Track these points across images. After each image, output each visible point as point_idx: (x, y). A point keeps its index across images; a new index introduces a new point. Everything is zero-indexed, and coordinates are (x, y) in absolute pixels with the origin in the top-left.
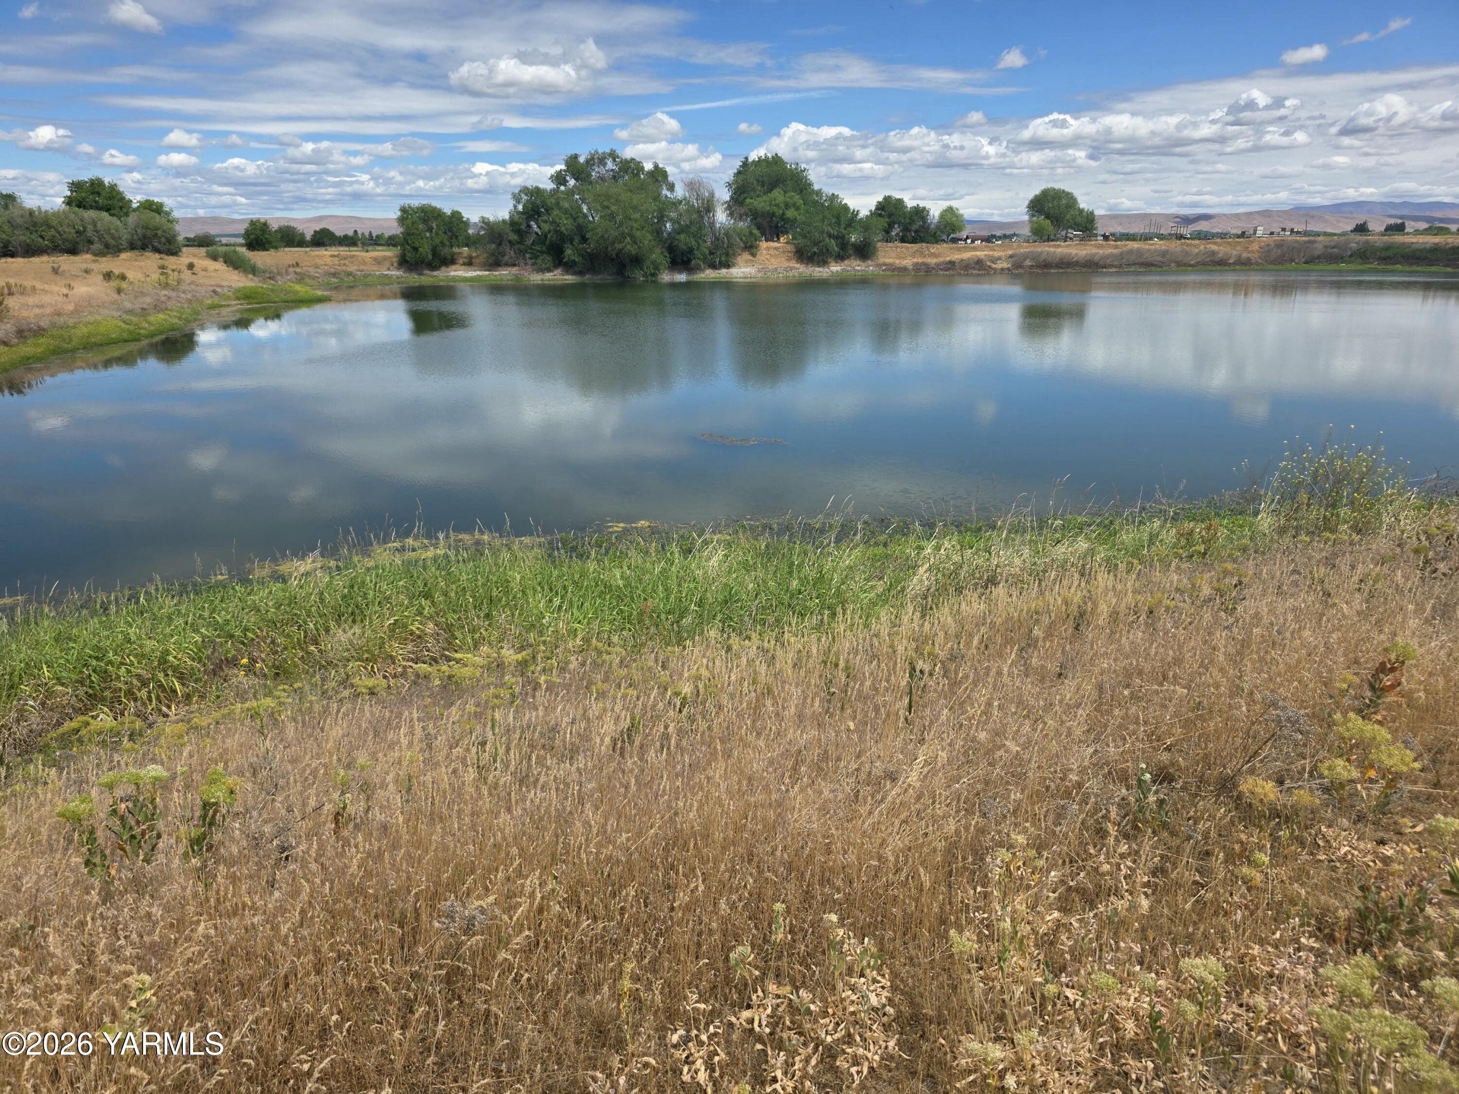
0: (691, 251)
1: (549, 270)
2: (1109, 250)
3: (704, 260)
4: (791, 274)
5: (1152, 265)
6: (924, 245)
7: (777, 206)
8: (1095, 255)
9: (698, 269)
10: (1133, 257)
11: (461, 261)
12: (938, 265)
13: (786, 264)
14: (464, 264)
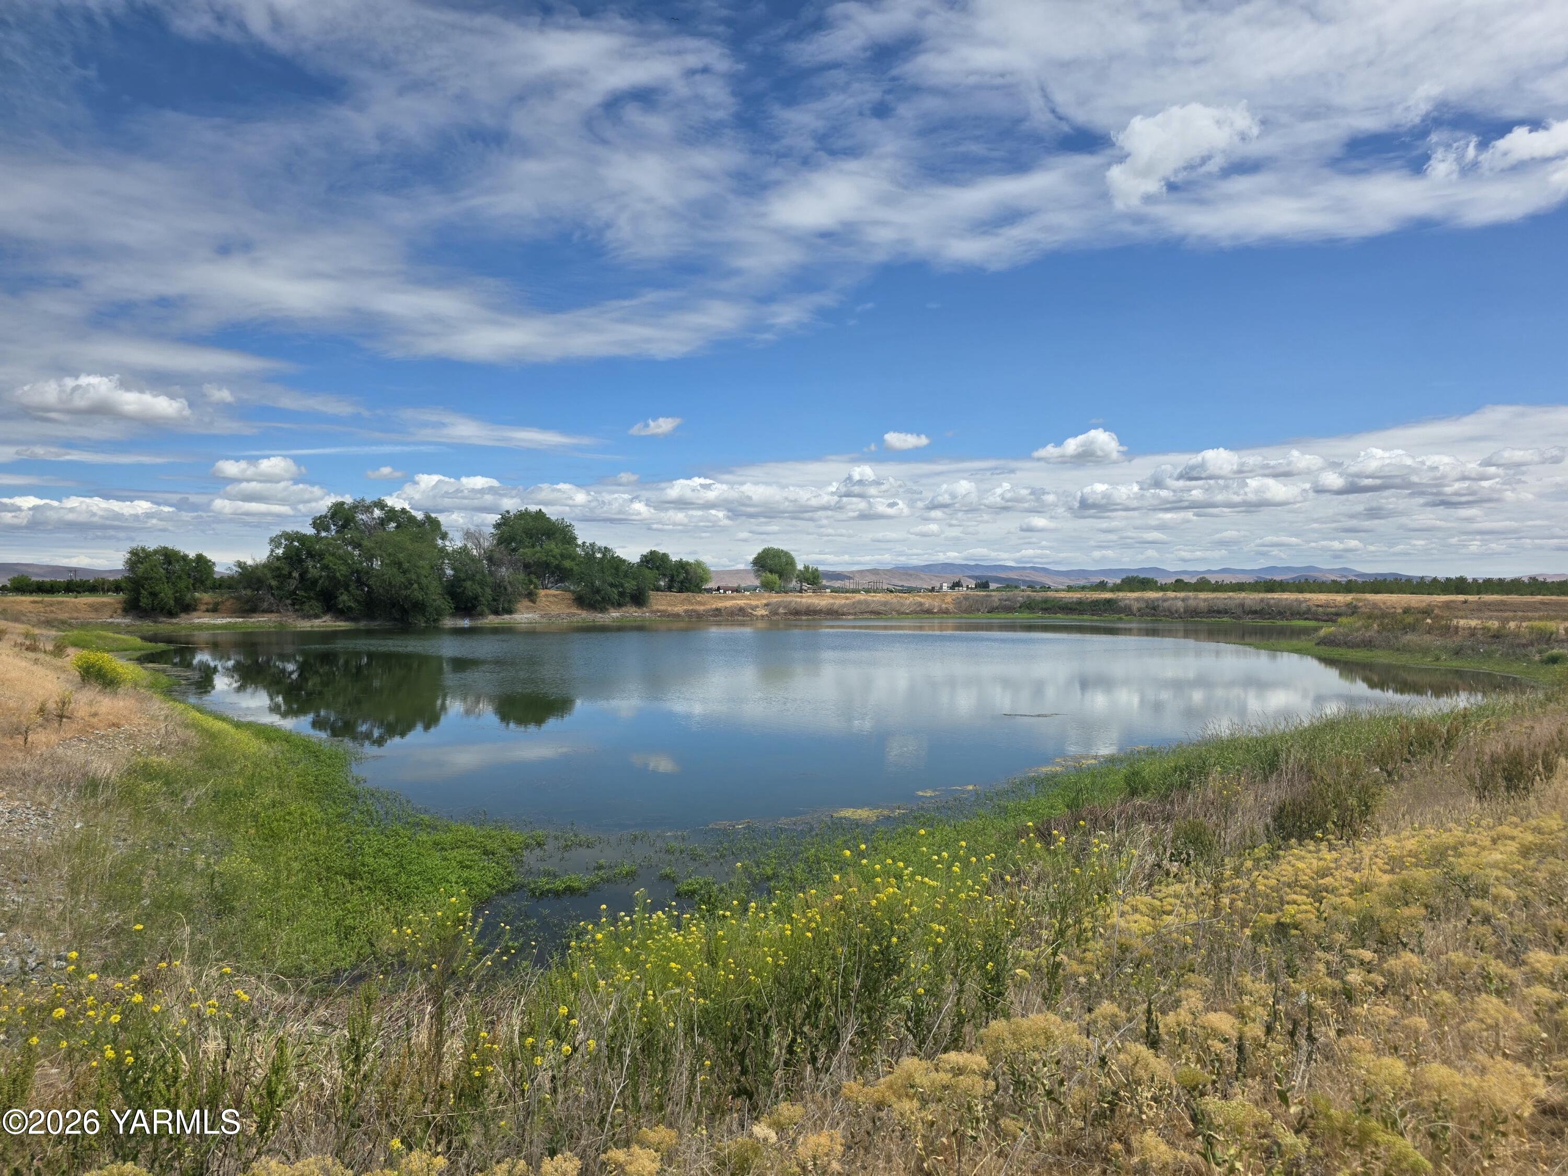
0: (476, 598)
1: (317, 616)
2: (840, 601)
3: (489, 606)
4: (575, 619)
5: (879, 613)
6: (690, 594)
7: (554, 557)
8: (833, 604)
9: (482, 615)
10: (863, 607)
11: (204, 607)
12: (707, 611)
13: (568, 611)
14: (207, 611)
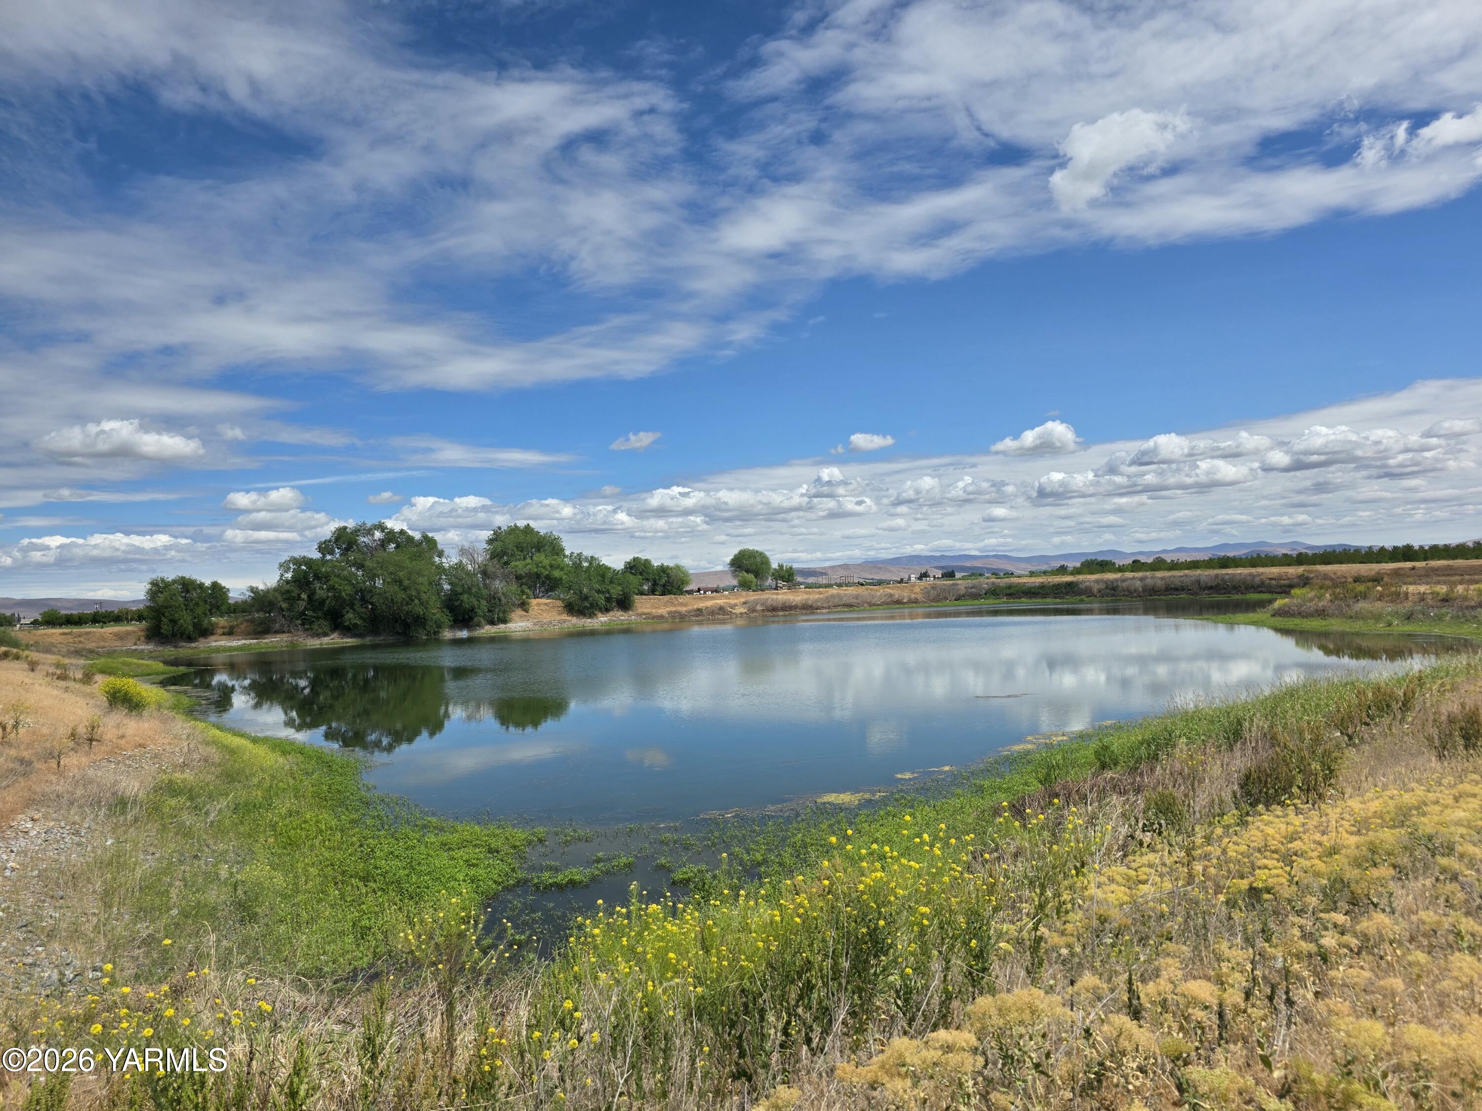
0: (472, 609)
1: (326, 635)
3: (484, 617)
4: (565, 626)
6: (673, 596)
7: (544, 567)
8: (805, 599)
9: (479, 625)
11: (220, 631)
12: (689, 612)
13: (559, 618)
14: (224, 634)
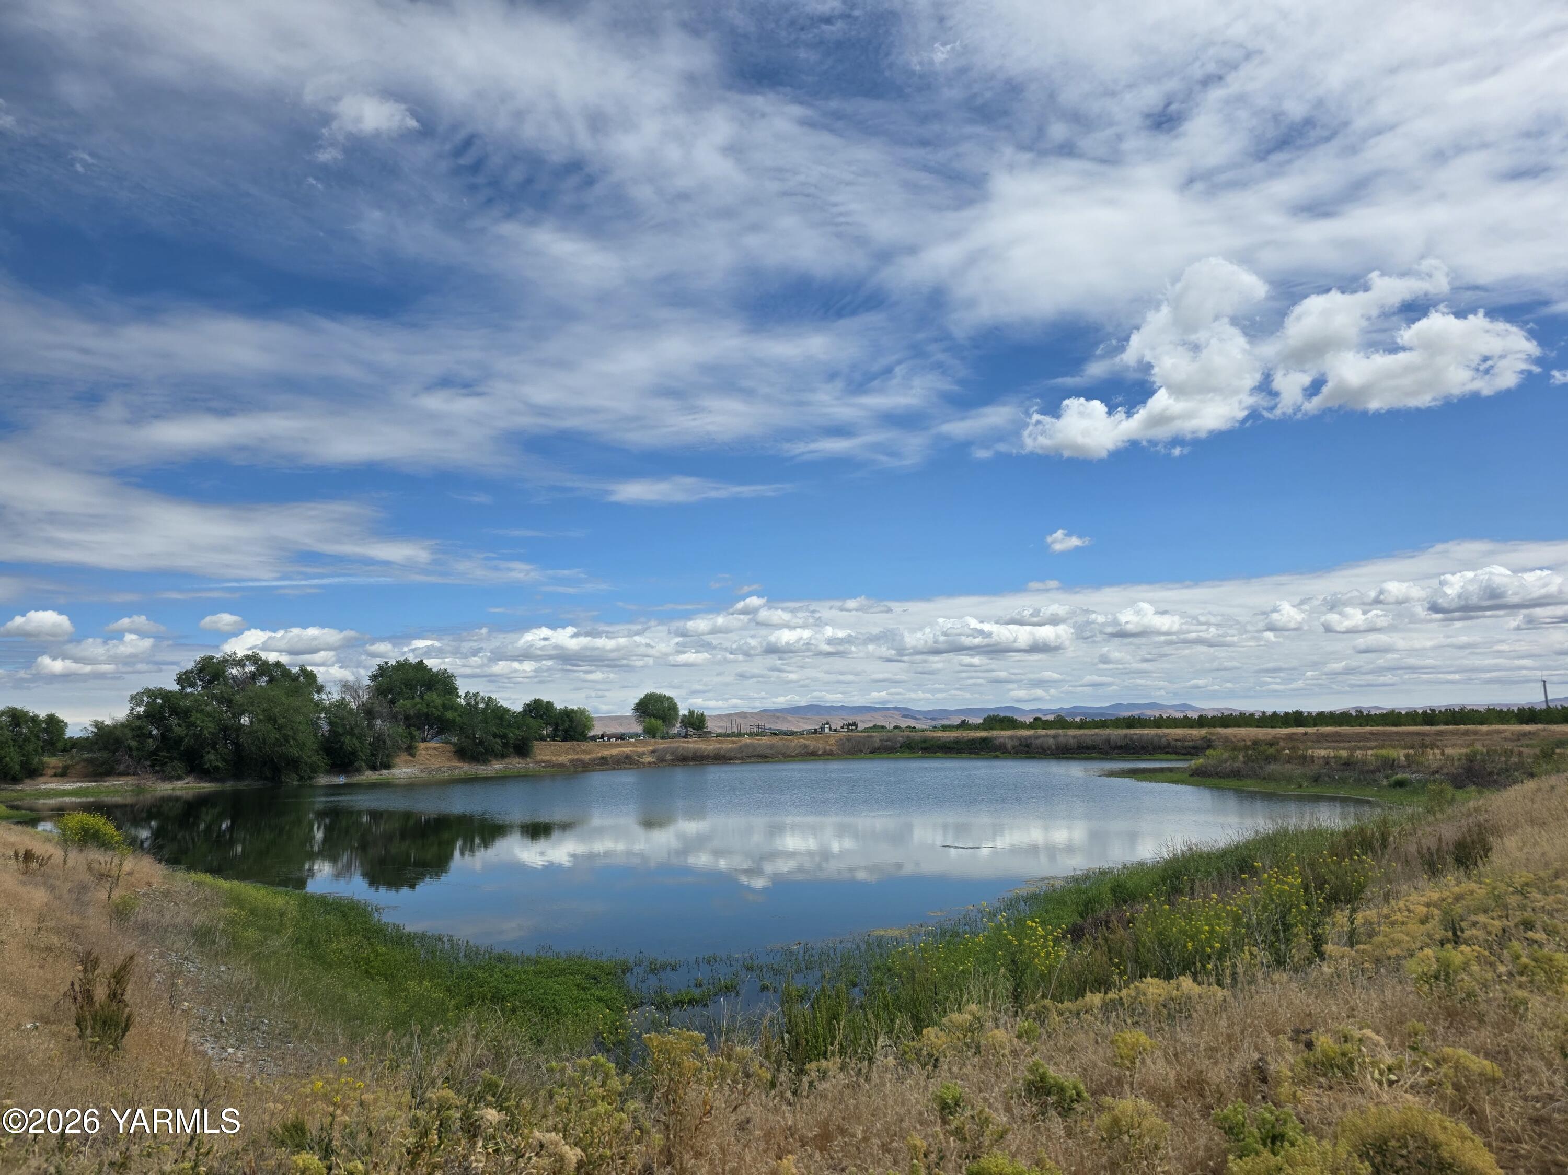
0: (354, 753)
1: (179, 778)
2: (725, 745)
4: (456, 772)
6: (575, 743)
7: (436, 707)
9: (358, 771)
10: (749, 751)
11: (51, 772)
13: (449, 764)
14: (55, 775)
